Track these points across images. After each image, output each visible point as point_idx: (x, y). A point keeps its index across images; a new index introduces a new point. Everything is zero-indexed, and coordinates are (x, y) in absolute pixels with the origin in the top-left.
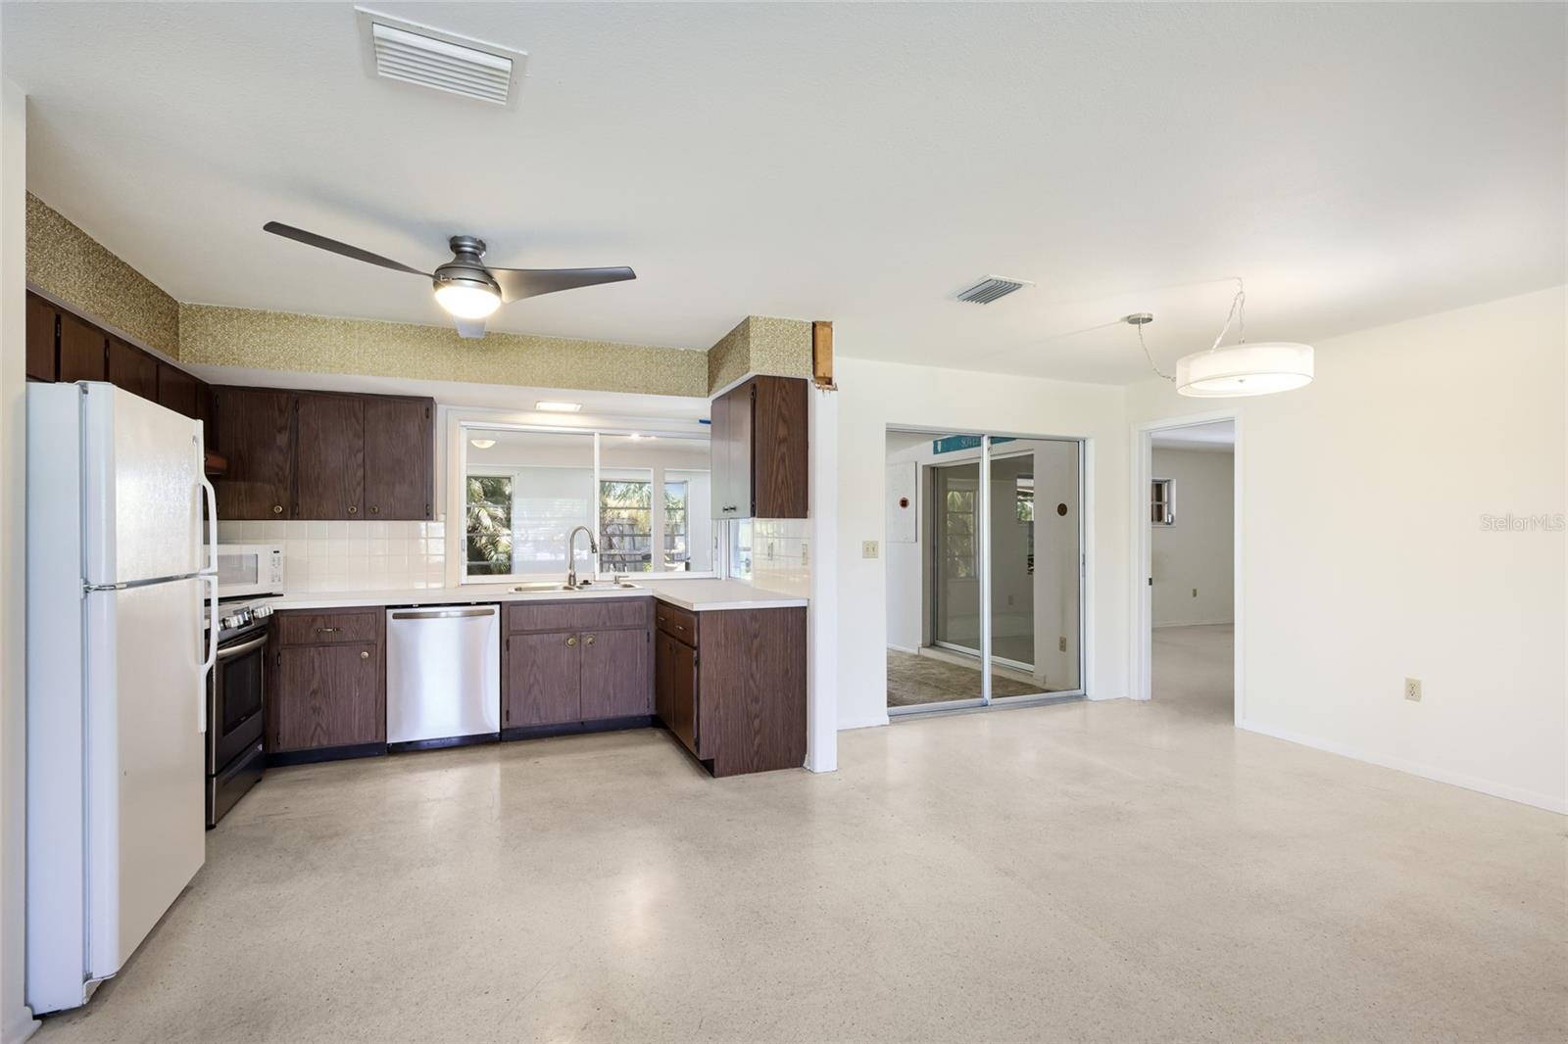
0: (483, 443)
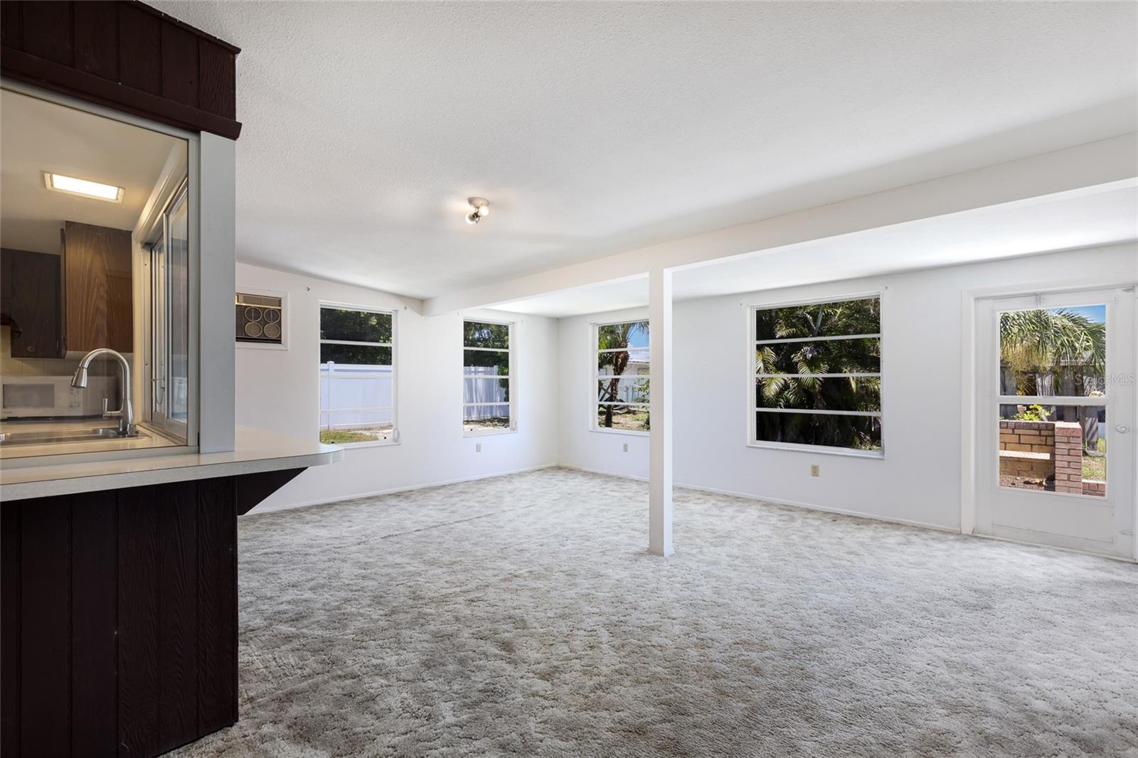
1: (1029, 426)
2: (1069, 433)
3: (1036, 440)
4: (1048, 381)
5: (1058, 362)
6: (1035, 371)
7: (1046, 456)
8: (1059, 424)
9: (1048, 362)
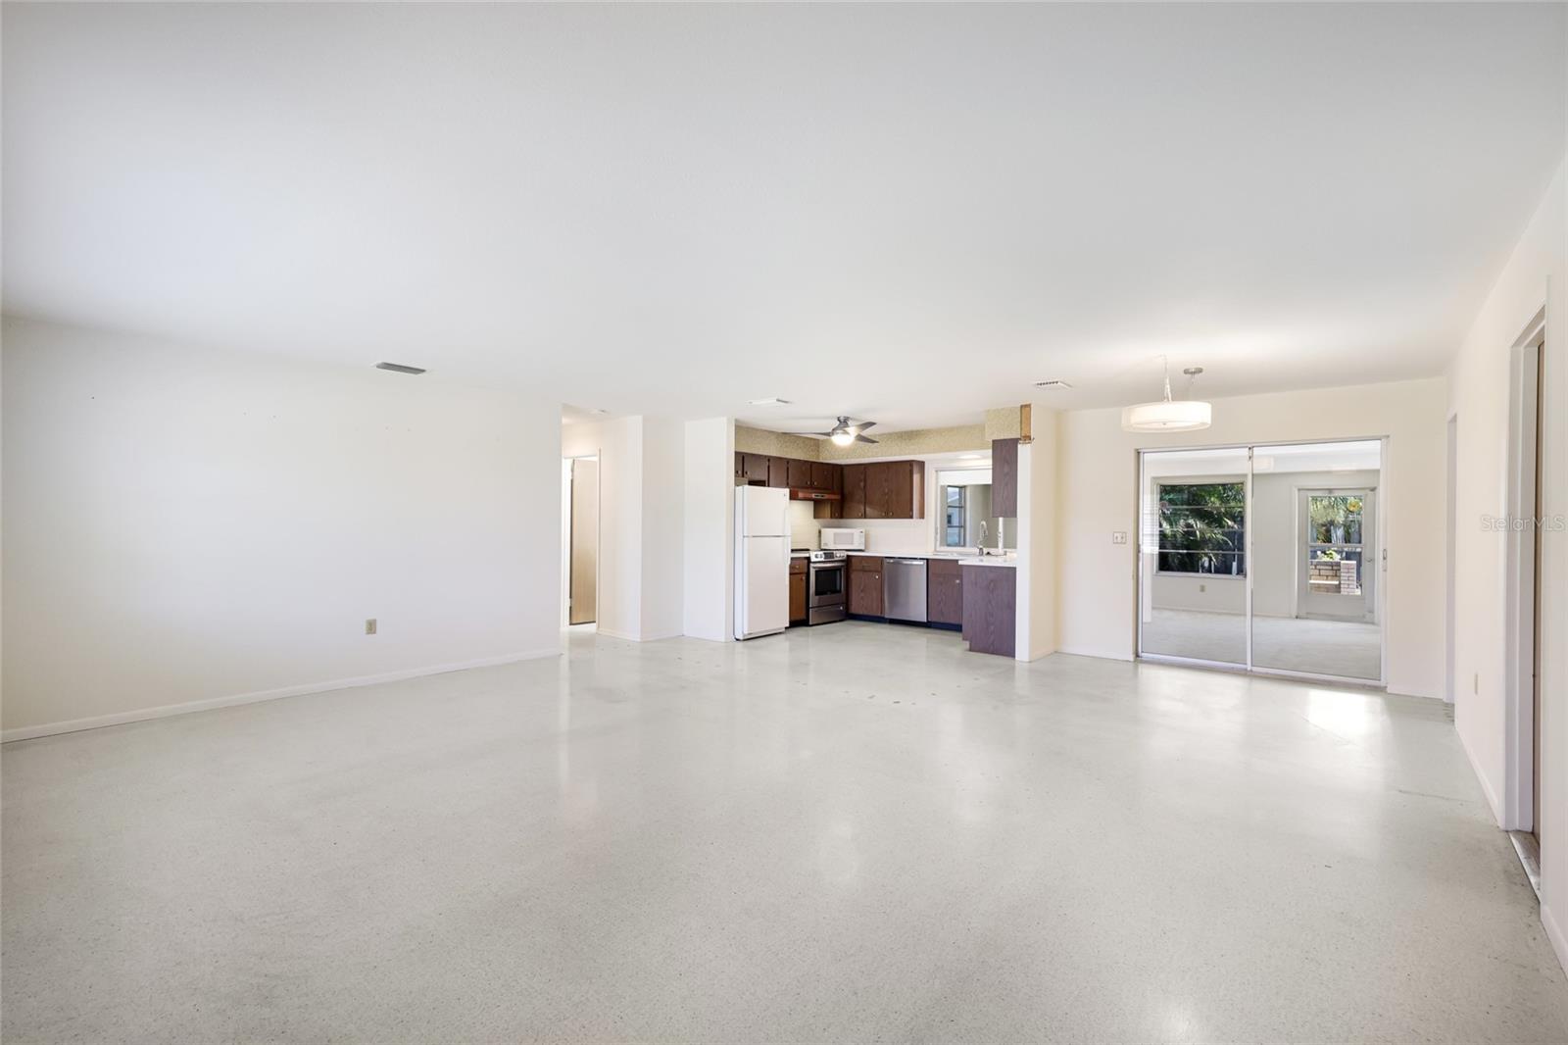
1: (1326, 564)
2: (1348, 568)
3: (1330, 573)
4: (1340, 532)
5: (1346, 517)
6: (1332, 523)
7: (1337, 583)
8: (1342, 562)
9: (1340, 518)
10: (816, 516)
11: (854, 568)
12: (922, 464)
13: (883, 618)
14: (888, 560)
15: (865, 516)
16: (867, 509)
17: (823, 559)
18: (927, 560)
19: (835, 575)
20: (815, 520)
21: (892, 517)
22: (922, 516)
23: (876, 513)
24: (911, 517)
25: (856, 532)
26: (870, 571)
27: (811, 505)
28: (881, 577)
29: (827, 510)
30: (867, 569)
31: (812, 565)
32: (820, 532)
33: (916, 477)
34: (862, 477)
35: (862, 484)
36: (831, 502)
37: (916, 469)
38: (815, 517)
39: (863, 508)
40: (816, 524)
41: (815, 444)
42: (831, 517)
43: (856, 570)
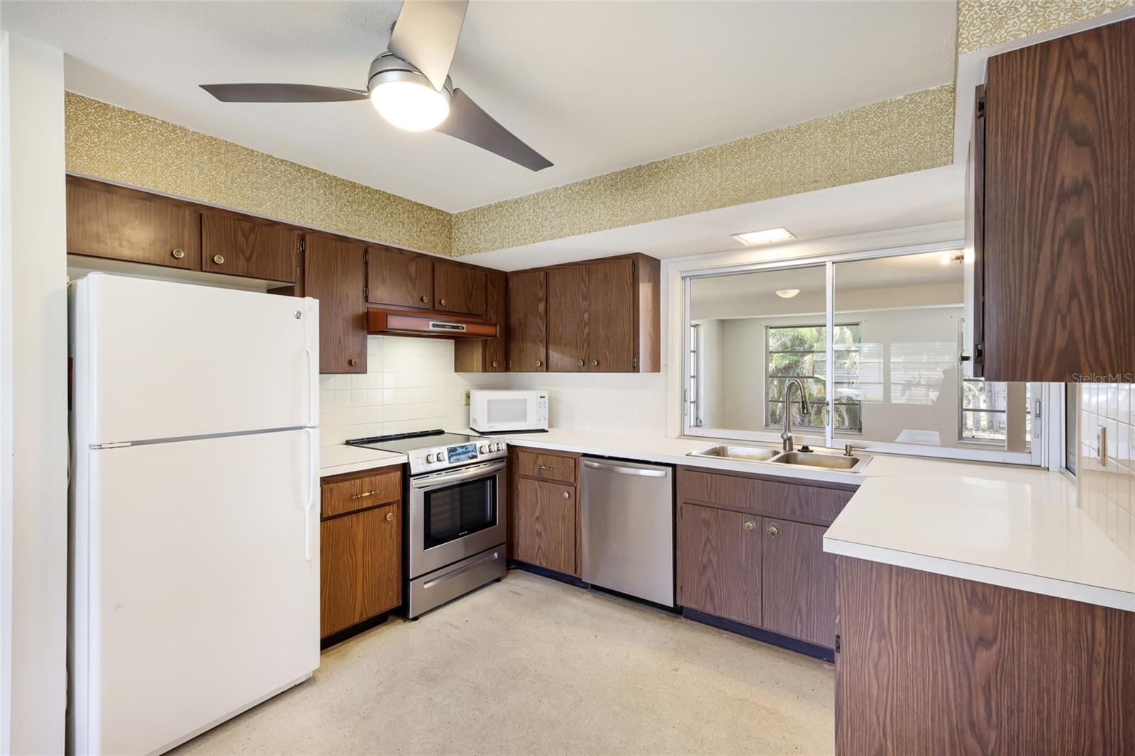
0: (785, 293)
10: (459, 367)
11: (521, 471)
12: (654, 264)
13: (580, 580)
14: (587, 462)
15: (547, 367)
16: (551, 352)
17: (446, 464)
18: (674, 466)
19: (484, 488)
20: (456, 373)
21: (598, 369)
22: (656, 367)
23: (567, 361)
24: (635, 369)
25: (530, 397)
26: (555, 482)
27: (448, 347)
28: (575, 496)
29: (477, 357)
30: (547, 475)
31: (413, 483)
32: (468, 397)
33: (645, 290)
34: (541, 293)
35: (542, 307)
36: (486, 341)
37: (643, 272)
38: (455, 371)
39: (543, 351)
40: (461, 381)
41: (445, 222)
42: (485, 370)
43: (526, 477)
